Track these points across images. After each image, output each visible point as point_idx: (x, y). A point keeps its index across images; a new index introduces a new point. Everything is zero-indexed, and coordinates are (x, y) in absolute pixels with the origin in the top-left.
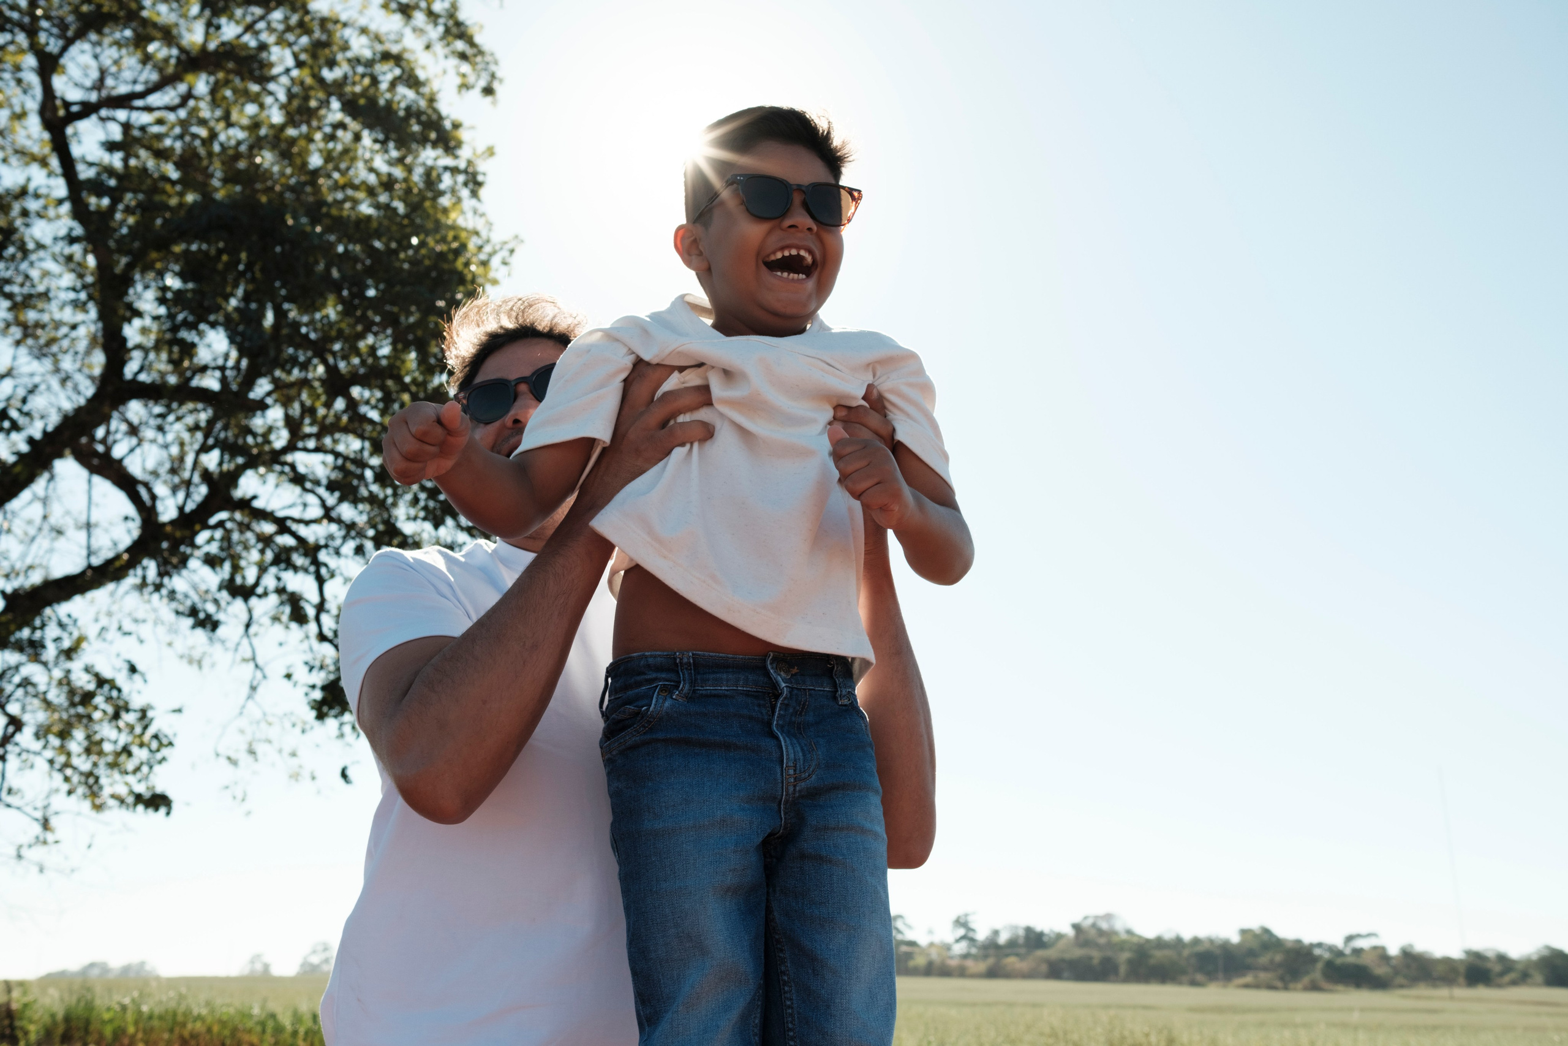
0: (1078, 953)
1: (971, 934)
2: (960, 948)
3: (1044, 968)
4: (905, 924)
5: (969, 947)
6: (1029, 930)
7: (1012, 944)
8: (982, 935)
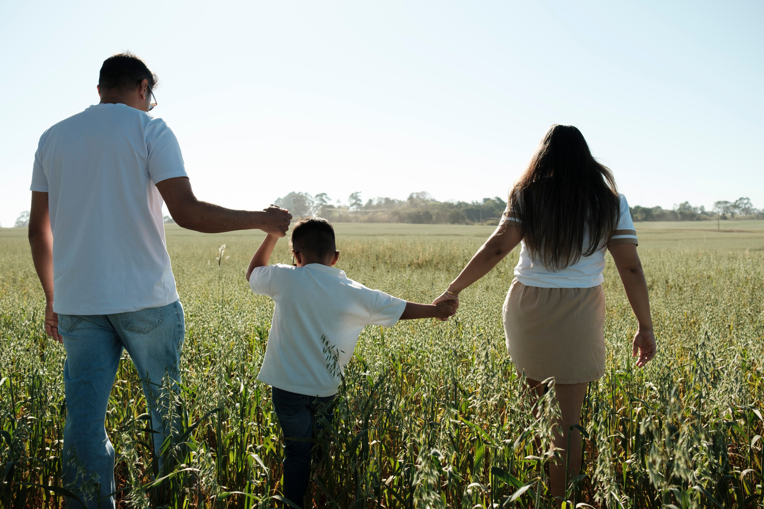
0: (413, 210)
1: (358, 202)
2: (353, 209)
3: (397, 217)
4: (327, 198)
5: (357, 208)
6: (387, 200)
7: (379, 205)
8: (364, 203)
